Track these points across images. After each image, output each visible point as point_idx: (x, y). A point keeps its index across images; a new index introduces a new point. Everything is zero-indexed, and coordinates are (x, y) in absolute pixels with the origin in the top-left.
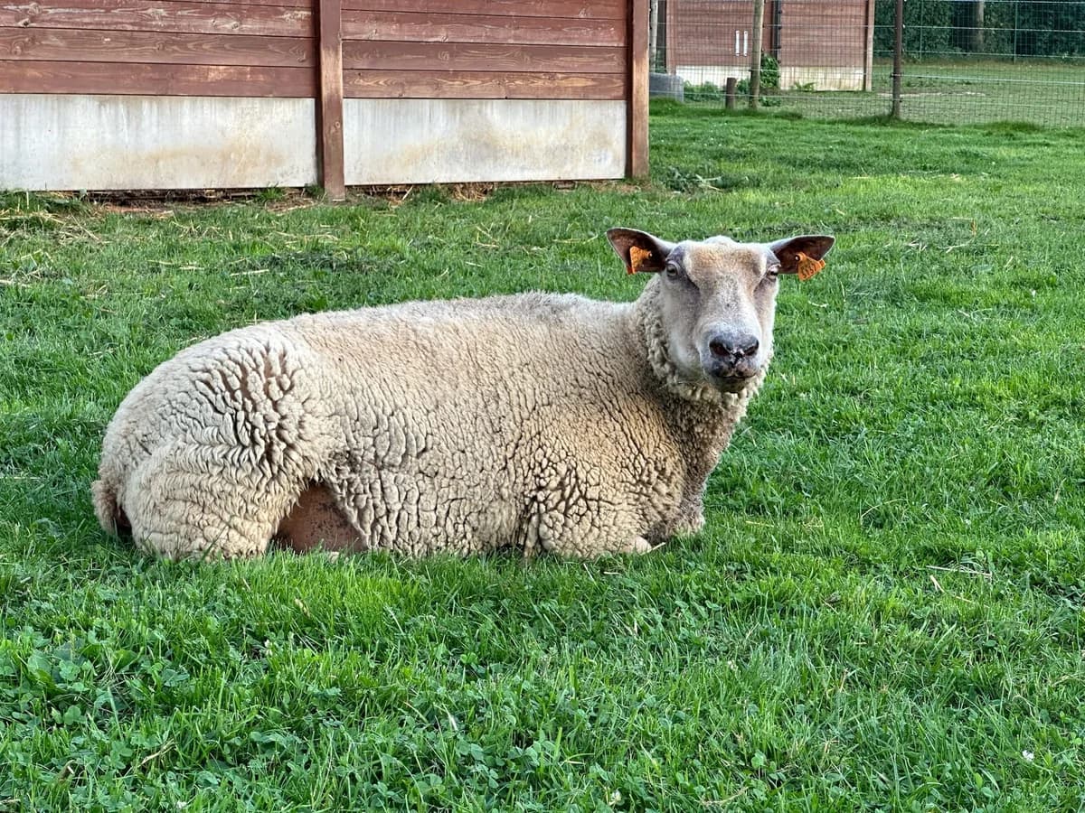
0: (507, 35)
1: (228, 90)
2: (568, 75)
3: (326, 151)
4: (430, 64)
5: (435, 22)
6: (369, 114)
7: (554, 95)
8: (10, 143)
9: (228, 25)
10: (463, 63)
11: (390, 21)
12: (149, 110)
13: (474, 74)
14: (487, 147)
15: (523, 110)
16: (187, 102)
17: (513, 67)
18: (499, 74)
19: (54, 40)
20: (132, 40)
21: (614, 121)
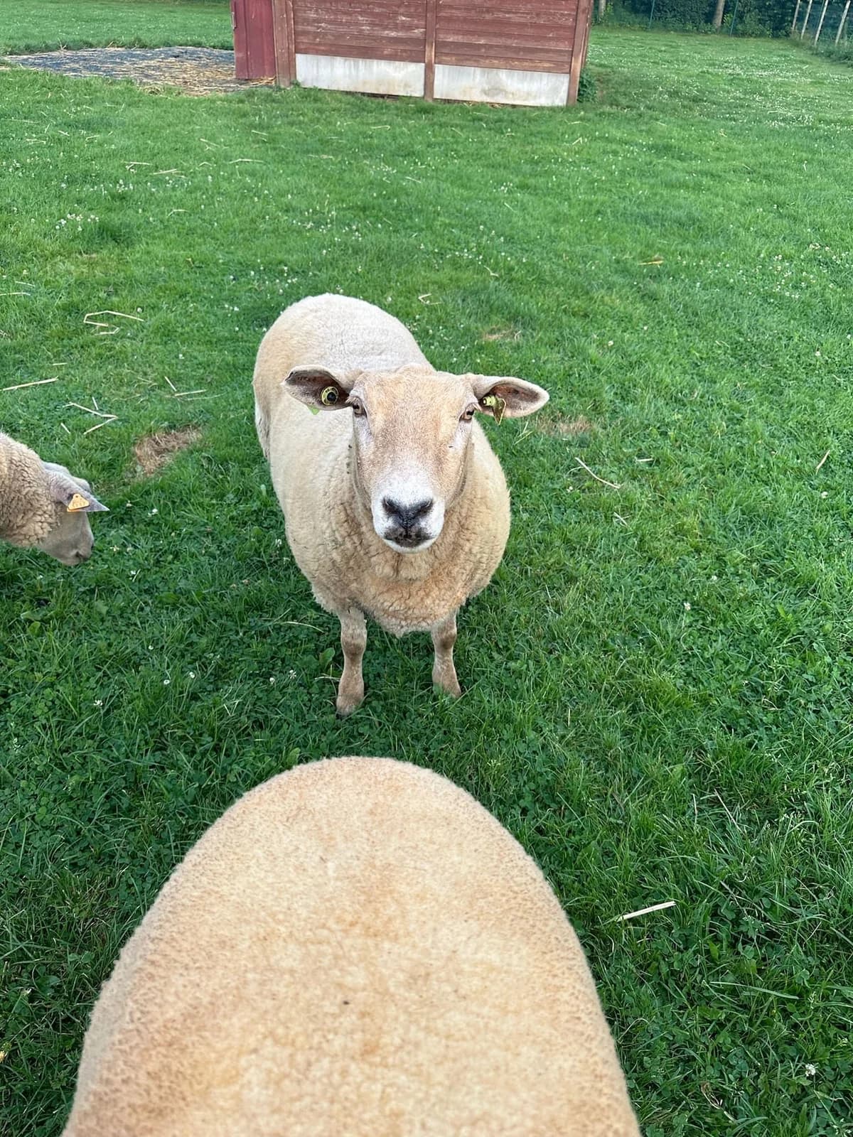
0: (514, 43)
1: (392, 57)
2: (541, 61)
3: (429, 84)
4: (476, 53)
5: (479, 36)
6: (447, 71)
7: (535, 69)
8: (315, 72)
9: (393, 34)
10: (492, 53)
11: (457, 34)
12: (361, 63)
13: (496, 58)
14: (497, 90)
15: (517, 74)
16: (375, 62)
17: (514, 56)
18: (507, 59)
19: (330, 37)
20: (357, 38)
21: (563, 83)
